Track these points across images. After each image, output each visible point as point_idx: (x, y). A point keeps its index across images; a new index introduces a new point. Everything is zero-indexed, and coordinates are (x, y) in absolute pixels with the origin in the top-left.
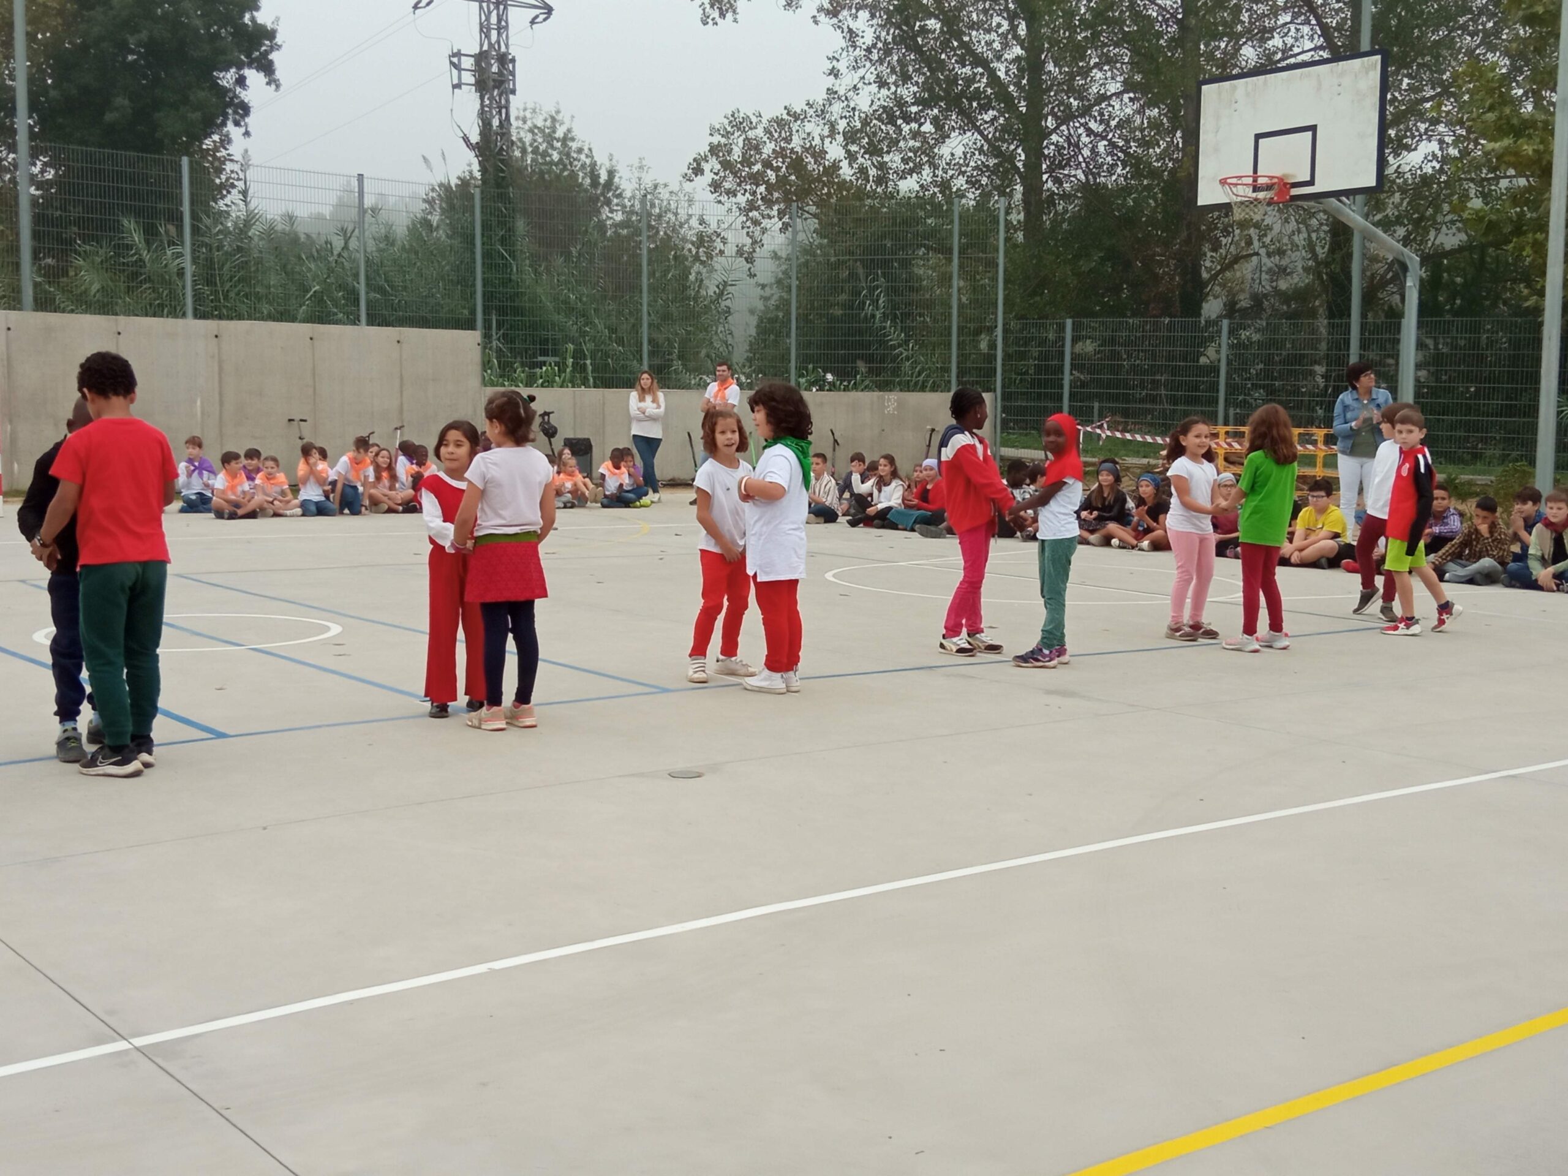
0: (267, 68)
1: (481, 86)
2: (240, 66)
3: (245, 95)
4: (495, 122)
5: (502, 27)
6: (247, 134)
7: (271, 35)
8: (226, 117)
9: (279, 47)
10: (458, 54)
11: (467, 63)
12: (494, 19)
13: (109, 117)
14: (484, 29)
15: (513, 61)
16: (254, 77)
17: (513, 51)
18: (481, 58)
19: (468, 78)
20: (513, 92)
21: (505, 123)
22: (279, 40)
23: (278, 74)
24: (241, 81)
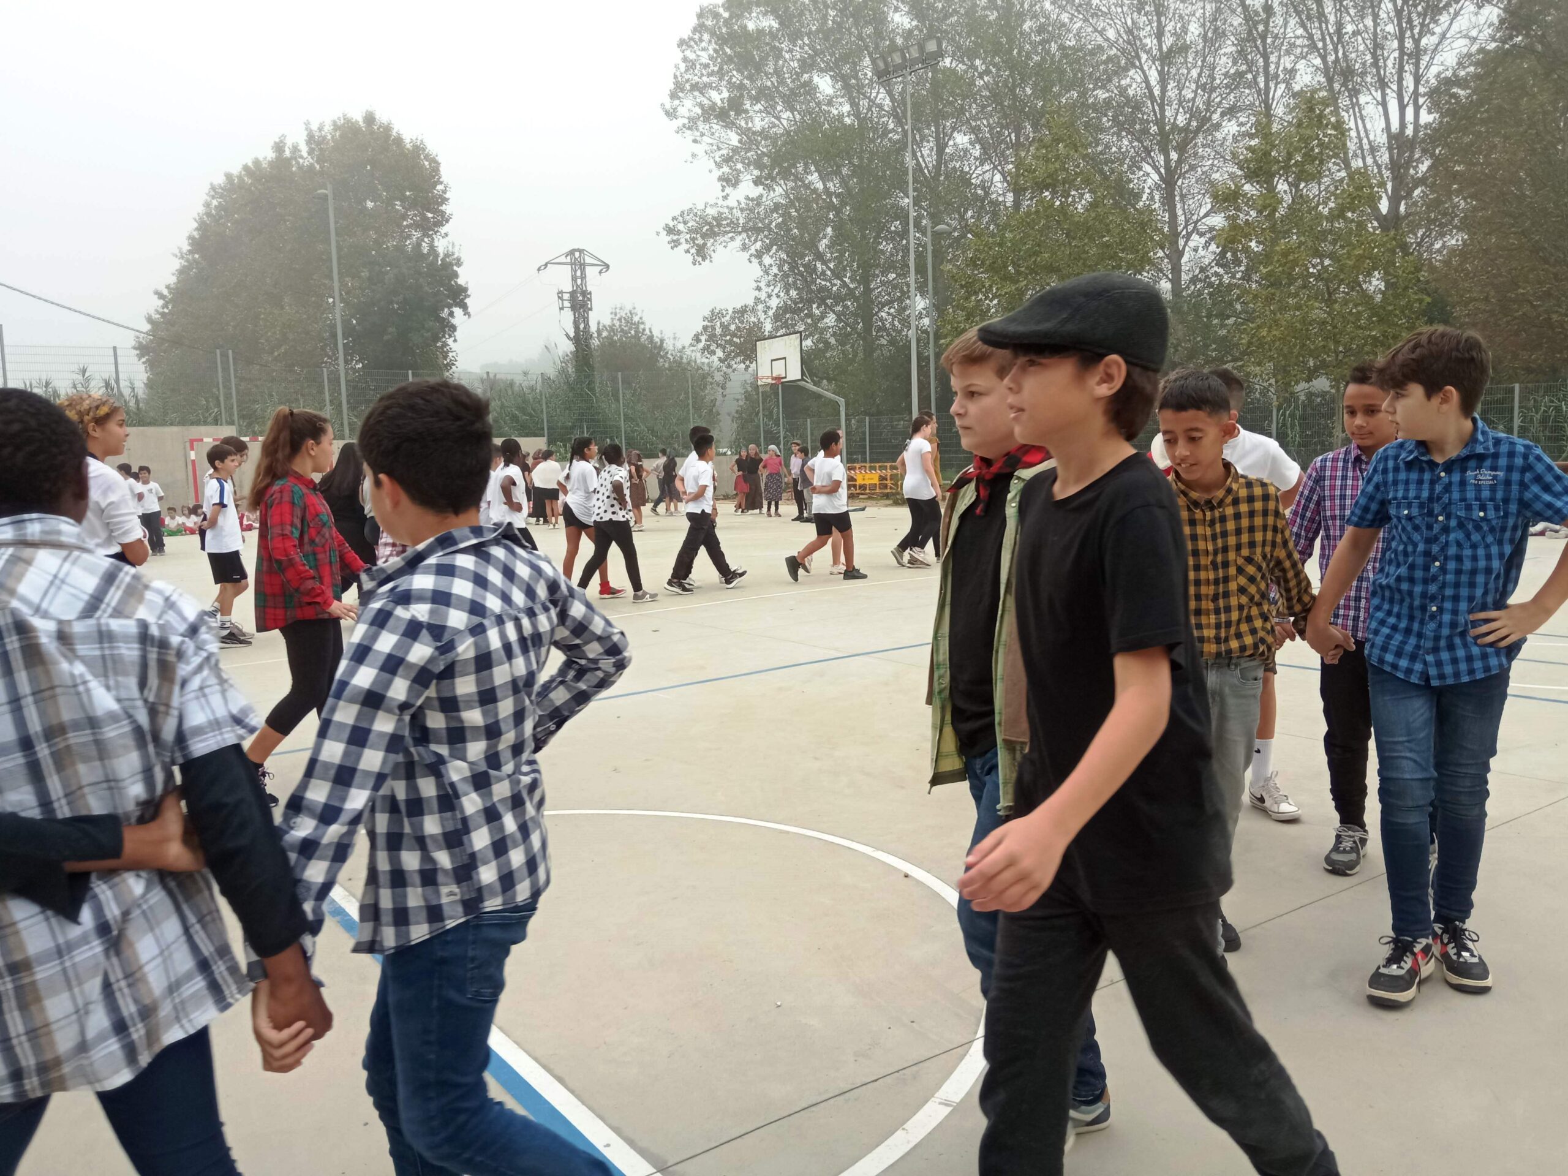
0: (464, 307)
1: (573, 308)
2: (450, 306)
3: (454, 321)
4: (582, 326)
5: (583, 277)
6: (455, 341)
7: (465, 290)
8: (444, 333)
9: (469, 296)
10: (561, 292)
11: (566, 296)
12: (579, 273)
13: (386, 338)
14: (574, 279)
15: (590, 293)
16: (458, 311)
17: (589, 289)
18: (573, 294)
19: (567, 304)
20: (591, 309)
21: (587, 325)
22: (469, 293)
23: (470, 310)
24: (451, 314)
